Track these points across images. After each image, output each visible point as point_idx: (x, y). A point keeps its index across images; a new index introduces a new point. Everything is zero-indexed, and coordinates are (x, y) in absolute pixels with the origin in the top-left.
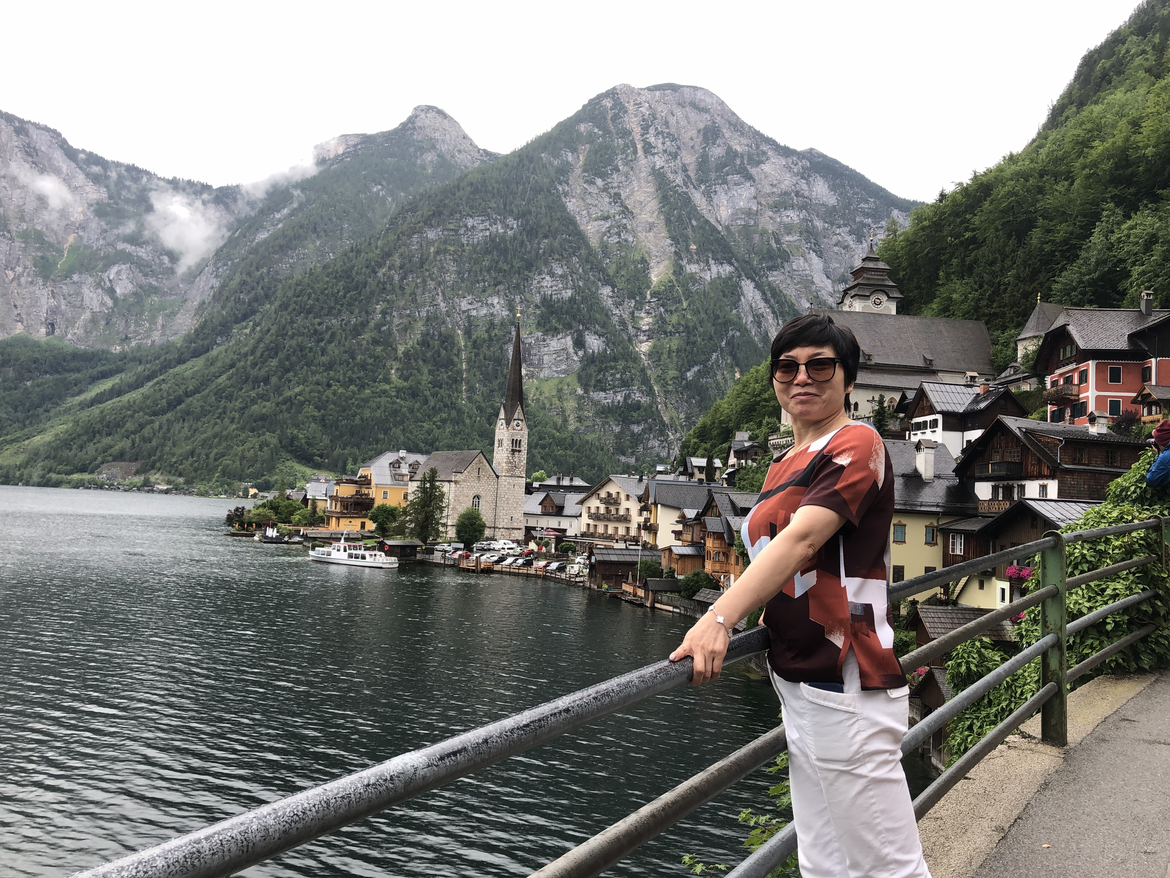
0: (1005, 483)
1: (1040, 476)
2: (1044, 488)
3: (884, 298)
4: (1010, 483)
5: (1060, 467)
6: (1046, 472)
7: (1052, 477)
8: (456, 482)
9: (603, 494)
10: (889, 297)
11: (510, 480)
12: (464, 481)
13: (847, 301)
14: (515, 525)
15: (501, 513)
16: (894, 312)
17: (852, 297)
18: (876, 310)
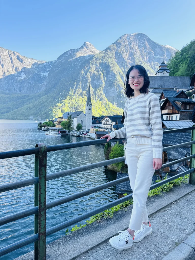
0: (169, 115)
1: (176, 113)
2: (177, 116)
3: (165, 72)
4: (170, 115)
5: (180, 111)
6: (177, 112)
7: (178, 113)
8: (77, 118)
9: (105, 119)
10: (167, 72)
11: (88, 117)
12: (79, 117)
13: (157, 73)
14: (90, 126)
15: (87, 124)
16: (168, 76)
17: (158, 73)
18: (163, 75)
